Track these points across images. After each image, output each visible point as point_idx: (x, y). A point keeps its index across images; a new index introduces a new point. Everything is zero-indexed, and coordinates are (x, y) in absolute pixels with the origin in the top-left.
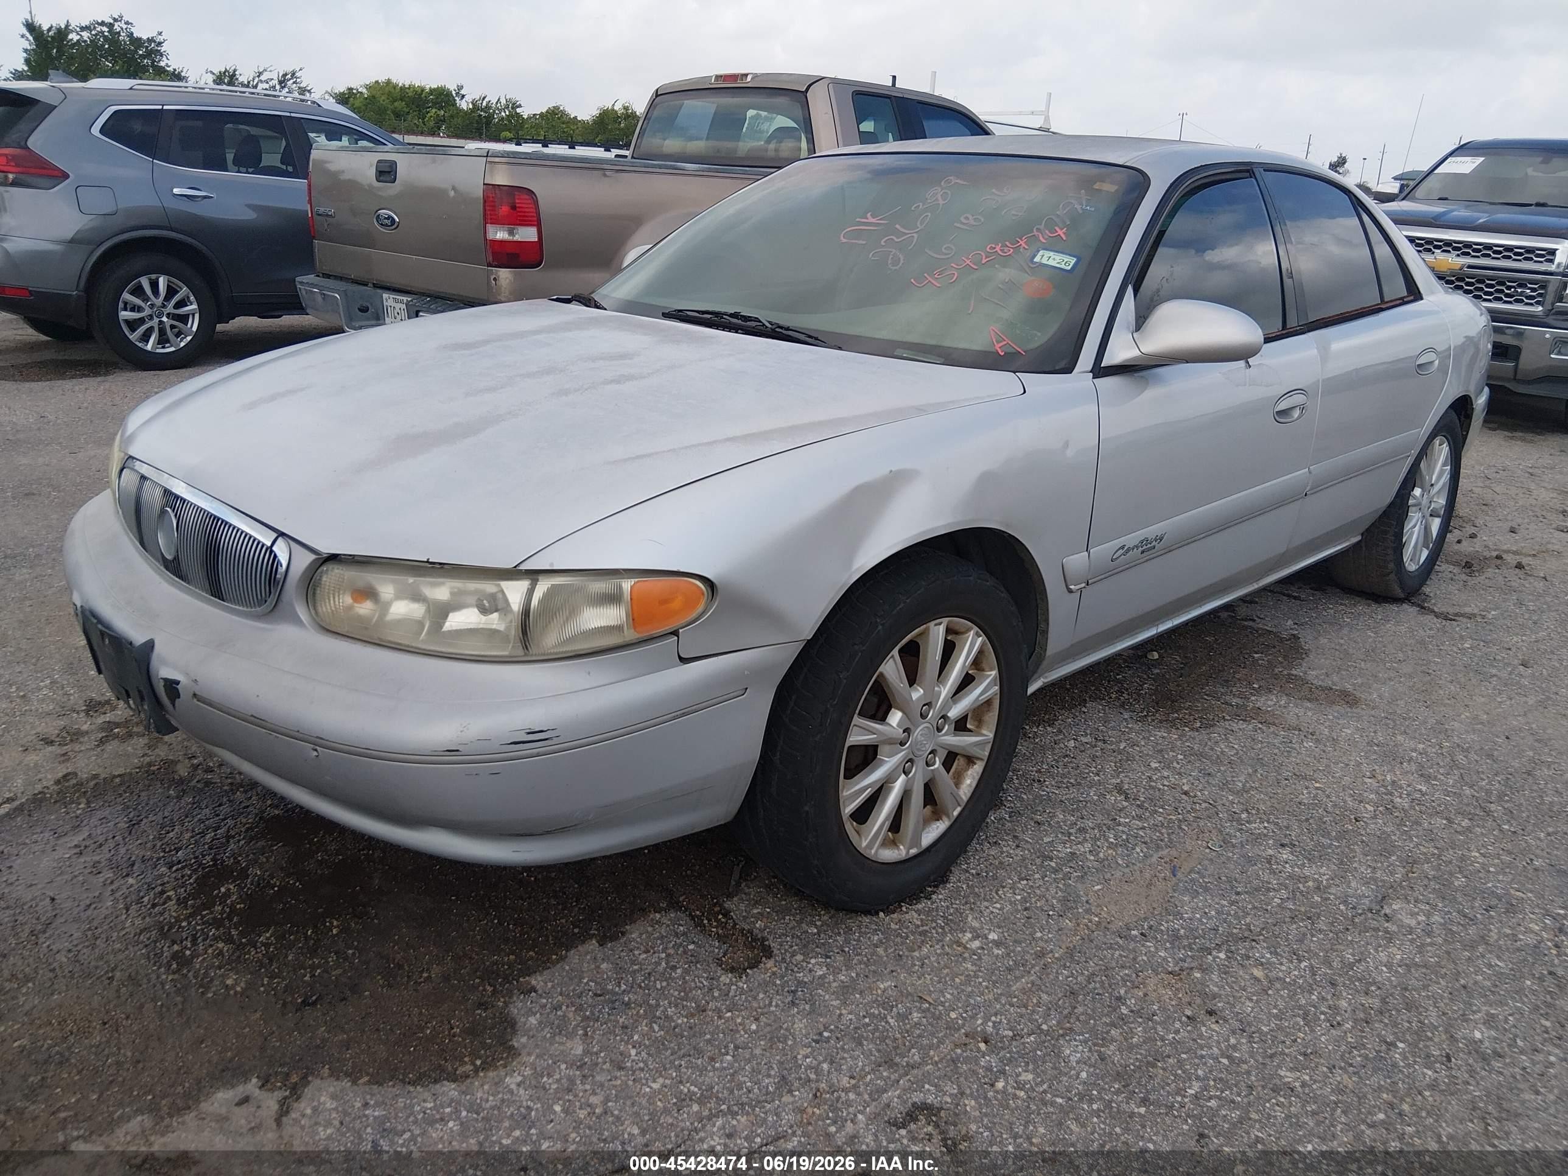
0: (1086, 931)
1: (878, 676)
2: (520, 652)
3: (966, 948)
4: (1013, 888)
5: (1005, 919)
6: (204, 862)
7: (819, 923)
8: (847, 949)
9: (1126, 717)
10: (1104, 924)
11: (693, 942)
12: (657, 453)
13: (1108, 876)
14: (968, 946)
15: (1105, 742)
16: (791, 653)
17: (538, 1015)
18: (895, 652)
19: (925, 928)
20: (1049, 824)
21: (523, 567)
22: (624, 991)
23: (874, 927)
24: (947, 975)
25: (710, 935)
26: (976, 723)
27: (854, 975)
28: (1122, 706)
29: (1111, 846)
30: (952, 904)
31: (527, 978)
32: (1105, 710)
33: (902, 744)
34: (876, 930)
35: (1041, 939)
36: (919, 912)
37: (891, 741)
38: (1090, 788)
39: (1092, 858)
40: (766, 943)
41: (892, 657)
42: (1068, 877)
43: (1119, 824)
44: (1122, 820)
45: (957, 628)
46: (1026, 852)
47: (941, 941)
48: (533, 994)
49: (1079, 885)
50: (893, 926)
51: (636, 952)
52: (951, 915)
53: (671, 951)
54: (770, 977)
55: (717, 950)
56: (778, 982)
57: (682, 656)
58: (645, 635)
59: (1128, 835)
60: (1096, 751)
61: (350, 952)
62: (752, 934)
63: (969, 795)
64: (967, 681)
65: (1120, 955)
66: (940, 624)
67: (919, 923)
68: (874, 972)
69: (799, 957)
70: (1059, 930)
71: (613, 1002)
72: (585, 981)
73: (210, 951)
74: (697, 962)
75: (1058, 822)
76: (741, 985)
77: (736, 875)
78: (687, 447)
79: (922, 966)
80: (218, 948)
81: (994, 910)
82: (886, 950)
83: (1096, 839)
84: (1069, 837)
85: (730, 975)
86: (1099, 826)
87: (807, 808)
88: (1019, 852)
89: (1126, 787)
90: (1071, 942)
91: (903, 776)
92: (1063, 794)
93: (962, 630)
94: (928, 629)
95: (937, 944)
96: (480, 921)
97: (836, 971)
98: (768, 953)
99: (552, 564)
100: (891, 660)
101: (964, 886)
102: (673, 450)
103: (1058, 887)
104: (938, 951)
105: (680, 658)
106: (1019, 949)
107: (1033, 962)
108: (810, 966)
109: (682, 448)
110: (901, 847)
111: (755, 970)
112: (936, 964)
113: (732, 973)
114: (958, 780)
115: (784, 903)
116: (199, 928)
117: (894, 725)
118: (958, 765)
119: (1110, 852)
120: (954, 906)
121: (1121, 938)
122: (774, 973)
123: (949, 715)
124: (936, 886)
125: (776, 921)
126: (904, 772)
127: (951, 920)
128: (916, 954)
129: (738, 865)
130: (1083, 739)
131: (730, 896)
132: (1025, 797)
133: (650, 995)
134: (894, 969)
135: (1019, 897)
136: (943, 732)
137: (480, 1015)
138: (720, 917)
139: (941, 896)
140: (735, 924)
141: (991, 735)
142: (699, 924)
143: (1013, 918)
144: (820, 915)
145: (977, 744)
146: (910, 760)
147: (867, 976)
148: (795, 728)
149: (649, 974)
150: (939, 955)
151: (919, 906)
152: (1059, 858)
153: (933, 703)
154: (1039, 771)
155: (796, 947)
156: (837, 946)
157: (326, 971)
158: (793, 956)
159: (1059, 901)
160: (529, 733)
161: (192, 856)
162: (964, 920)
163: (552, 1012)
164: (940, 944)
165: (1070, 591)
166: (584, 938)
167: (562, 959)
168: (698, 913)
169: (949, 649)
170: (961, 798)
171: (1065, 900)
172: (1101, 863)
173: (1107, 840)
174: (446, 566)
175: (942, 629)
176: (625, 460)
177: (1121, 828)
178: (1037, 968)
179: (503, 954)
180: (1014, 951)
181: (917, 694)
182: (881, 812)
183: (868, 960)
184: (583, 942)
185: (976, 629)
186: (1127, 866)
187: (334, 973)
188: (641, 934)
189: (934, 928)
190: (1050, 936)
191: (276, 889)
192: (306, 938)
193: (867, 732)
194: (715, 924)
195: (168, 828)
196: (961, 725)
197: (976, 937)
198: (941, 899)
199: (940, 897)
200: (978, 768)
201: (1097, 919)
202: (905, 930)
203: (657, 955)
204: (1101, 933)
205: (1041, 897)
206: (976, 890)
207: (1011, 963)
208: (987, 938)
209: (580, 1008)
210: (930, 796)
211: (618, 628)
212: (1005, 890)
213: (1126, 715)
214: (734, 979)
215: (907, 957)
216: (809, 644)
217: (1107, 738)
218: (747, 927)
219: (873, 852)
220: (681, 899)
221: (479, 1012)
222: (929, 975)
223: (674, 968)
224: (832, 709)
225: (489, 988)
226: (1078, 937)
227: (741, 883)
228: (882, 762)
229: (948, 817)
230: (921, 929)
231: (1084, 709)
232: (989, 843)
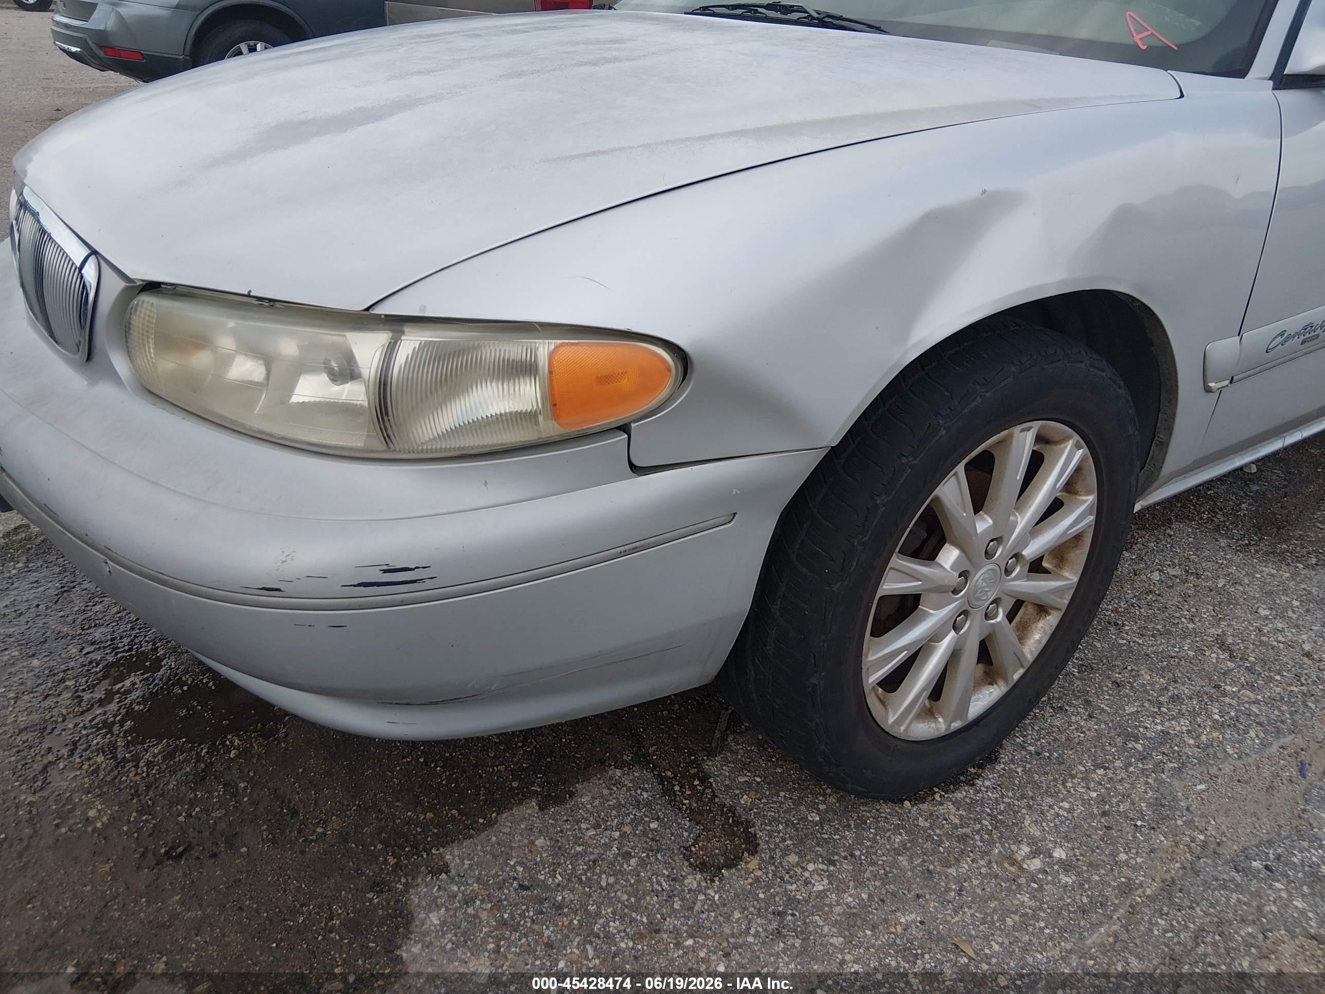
0: (1188, 855)
1: (932, 500)
2: (378, 444)
3: (1021, 868)
4: (1086, 779)
5: (1075, 827)
6: (120, 645)
7: (822, 807)
8: (857, 853)
9: (1223, 544)
10: (1213, 846)
11: (658, 819)
12: (621, 149)
13: (1214, 770)
14: (1025, 866)
15: (1198, 576)
16: (806, 464)
17: (443, 910)
18: (960, 468)
19: (965, 830)
20: (1132, 687)
21: (380, 310)
22: (559, 885)
23: (896, 822)
24: (995, 910)
25: (680, 809)
26: (1055, 561)
27: (864, 896)
28: (1217, 529)
29: (1217, 726)
30: (1003, 796)
31: (441, 850)
32: (1195, 534)
33: (955, 591)
34: (898, 827)
35: (1126, 863)
36: (957, 804)
37: (940, 589)
38: (1184, 638)
39: (1192, 742)
40: (752, 830)
41: (955, 474)
42: (1159, 768)
43: (1225, 694)
44: (1228, 688)
45: (1051, 435)
46: (1103, 726)
47: (987, 853)
48: (444, 876)
49: (1176, 783)
50: (922, 822)
51: (583, 826)
52: (1001, 813)
53: (627, 829)
54: (751, 884)
55: (686, 834)
56: (761, 896)
57: (636, 462)
58: (574, 429)
59: (1237, 711)
60: (1188, 588)
61: (242, 785)
62: (734, 813)
63: (1036, 653)
64: (1055, 507)
65: (1239, 900)
66: (1028, 429)
67: (957, 821)
68: (893, 894)
69: (793, 858)
70: (1151, 851)
71: (542, 901)
72: (512, 863)
73: (85, 767)
74: (658, 851)
75: (1143, 685)
76: (712, 893)
77: (722, 725)
78: (668, 142)
79: (960, 892)
80: (96, 762)
81: (1061, 812)
82: (911, 861)
83: (1194, 714)
84: (1159, 708)
85: (699, 876)
86: (1198, 694)
87: (814, 680)
88: (1092, 723)
89: (1230, 640)
90: (1168, 871)
91: (953, 633)
92: (1148, 645)
93: (1055, 439)
94: (1010, 436)
95: (982, 858)
96: (404, 758)
97: (841, 889)
98: (753, 849)
99: (424, 308)
100: (953, 477)
101: (1019, 770)
102: (647, 146)
103: (1147, 783)
104: (983, 870)
105: (632, 466)
106: (1096, 878)
107: (1117, 902)
108: (807, 874)
109: (662, 143)
110: (940, 720)
111: (733, 871)
112: (979, 891)
113: (701, 871)
114: (1023, 632)
115: (779, 770)
116: (84, 732)
117: (947, 566)
118: (1024, 614)
119: (1215, 734)
120: (1006, 800)
121: (1238, 871)
122: (757, 880)
123: (1024, 553)
124: (982, 767)
125: (767, 797)
126: (955, 628)
127: (1002, 822)
128: (952, 871)
129: (727, 709)
130: (1170, 570)
131: (711, 753)
132: (1098, 645)
133: (590, 896)
134: (921, 892)
135: (1094, 795)
136: (1013, 575)
137: (371, 900)
138: (696, 783)
139: (988, 780)
140: (714, 796)
141: (1075, 579)
142: (668, 792)
143: (1086, 826)
144: (824, 795)
145: (1055, 591)
146: (965, 613)
147: (882, 901)
148: (804, 570)
149: (595, 861)
150: (984, 876)
151: (959, 795)
152: (1146, 738)
153: (1005, 539)
154: (1115, 611)
155: (789, 842)
156: (844, 845)
157: (206, 811)
158: (785, 855)
159: (1149, 805)
160: (385, 571)
161: (109, 637)
162: (1019, 824)
163: (461, 907)
164: (986, 858)
165: (1208, 390)
166: (522, 796)
167: (490, 824)
168: (669, 773)
169: (1036, 463)
170: (1026, 658)
171: (1157, 804)
172: (1204, 749)
173: (1209, 716)
174: (277, 305)
175: (1030, 436)
176: (571, 158)
177: (1227, 700)
178: (1121, 911)
179: (420, 809)
180: (1088, 881)
181: (983, 524)
182: (918, 680)
183: (886, 874)
184: (520, 802)
185: (1077, 437)
186: (1240, 758)
187: (213, 815)
188: (593, 798)
189: (978, 832)
190: (1139, 860)
191: (185, 688)
192: (199, 759)
193: (910, 579)
194: (688, 792)
195: (97, 599)
196: (1036, 567)
197: (1035, 854)
198: (987, 788)
199: (987, 783)
200: (1051, 621)
201: (1202, 837)
202: (938, 831)
203: (608, 832)
204: (1209, 861)
205: (1126, 796)
206: (1036, 777)
207: (1085, 900)
208: (1051, 856)
209: (498, 905)
210: (985, 654)
211: (530, 417)
212: (1075, 781)
213: (1223, 543)
214: (704, 884)
215: (939, 874)
216: (834, 453)
217: (1201, 572)
218: (728, 802)
219: (902, 728)
220: (651, 750)
221: (370, 895)
222: (970, 907)
223: (627, 856)
224: (860, 548)
225: (392, 860)
226: (1178, 865)
227: (728, 736)
228: (926, 615)
229: (1006, 680)
230: (961, 831)
231: (1168, 531)
232: (1052, 707)
